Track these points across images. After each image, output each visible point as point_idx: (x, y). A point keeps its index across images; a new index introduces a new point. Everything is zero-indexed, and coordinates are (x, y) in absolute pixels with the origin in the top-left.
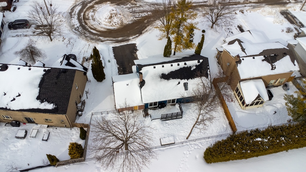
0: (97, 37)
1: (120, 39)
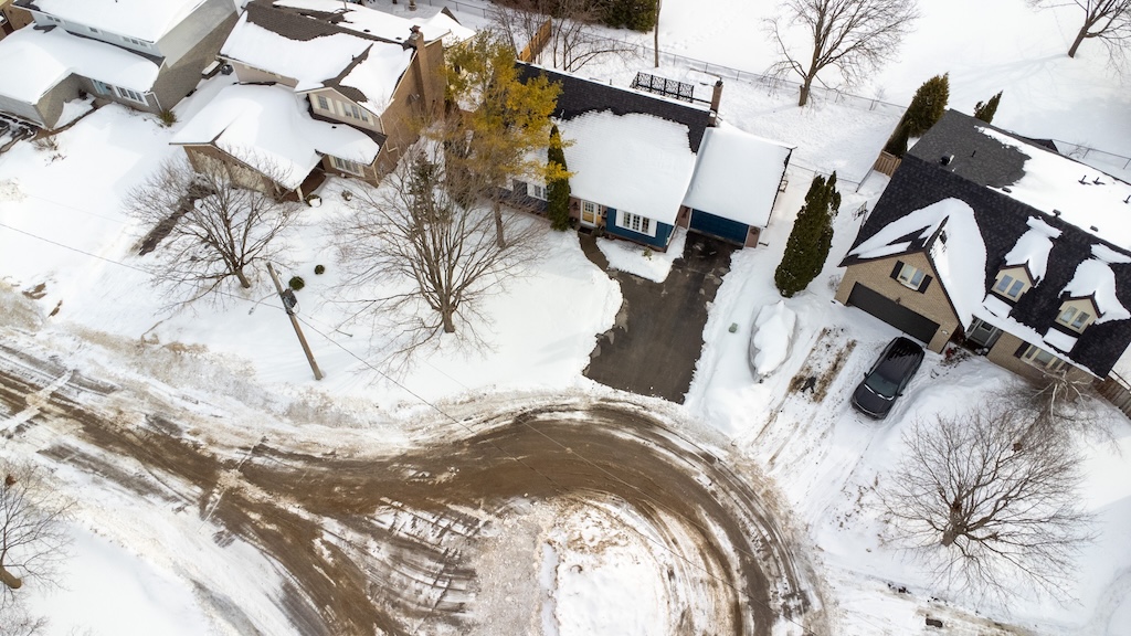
0: (721, 495)
1: (626, 435)
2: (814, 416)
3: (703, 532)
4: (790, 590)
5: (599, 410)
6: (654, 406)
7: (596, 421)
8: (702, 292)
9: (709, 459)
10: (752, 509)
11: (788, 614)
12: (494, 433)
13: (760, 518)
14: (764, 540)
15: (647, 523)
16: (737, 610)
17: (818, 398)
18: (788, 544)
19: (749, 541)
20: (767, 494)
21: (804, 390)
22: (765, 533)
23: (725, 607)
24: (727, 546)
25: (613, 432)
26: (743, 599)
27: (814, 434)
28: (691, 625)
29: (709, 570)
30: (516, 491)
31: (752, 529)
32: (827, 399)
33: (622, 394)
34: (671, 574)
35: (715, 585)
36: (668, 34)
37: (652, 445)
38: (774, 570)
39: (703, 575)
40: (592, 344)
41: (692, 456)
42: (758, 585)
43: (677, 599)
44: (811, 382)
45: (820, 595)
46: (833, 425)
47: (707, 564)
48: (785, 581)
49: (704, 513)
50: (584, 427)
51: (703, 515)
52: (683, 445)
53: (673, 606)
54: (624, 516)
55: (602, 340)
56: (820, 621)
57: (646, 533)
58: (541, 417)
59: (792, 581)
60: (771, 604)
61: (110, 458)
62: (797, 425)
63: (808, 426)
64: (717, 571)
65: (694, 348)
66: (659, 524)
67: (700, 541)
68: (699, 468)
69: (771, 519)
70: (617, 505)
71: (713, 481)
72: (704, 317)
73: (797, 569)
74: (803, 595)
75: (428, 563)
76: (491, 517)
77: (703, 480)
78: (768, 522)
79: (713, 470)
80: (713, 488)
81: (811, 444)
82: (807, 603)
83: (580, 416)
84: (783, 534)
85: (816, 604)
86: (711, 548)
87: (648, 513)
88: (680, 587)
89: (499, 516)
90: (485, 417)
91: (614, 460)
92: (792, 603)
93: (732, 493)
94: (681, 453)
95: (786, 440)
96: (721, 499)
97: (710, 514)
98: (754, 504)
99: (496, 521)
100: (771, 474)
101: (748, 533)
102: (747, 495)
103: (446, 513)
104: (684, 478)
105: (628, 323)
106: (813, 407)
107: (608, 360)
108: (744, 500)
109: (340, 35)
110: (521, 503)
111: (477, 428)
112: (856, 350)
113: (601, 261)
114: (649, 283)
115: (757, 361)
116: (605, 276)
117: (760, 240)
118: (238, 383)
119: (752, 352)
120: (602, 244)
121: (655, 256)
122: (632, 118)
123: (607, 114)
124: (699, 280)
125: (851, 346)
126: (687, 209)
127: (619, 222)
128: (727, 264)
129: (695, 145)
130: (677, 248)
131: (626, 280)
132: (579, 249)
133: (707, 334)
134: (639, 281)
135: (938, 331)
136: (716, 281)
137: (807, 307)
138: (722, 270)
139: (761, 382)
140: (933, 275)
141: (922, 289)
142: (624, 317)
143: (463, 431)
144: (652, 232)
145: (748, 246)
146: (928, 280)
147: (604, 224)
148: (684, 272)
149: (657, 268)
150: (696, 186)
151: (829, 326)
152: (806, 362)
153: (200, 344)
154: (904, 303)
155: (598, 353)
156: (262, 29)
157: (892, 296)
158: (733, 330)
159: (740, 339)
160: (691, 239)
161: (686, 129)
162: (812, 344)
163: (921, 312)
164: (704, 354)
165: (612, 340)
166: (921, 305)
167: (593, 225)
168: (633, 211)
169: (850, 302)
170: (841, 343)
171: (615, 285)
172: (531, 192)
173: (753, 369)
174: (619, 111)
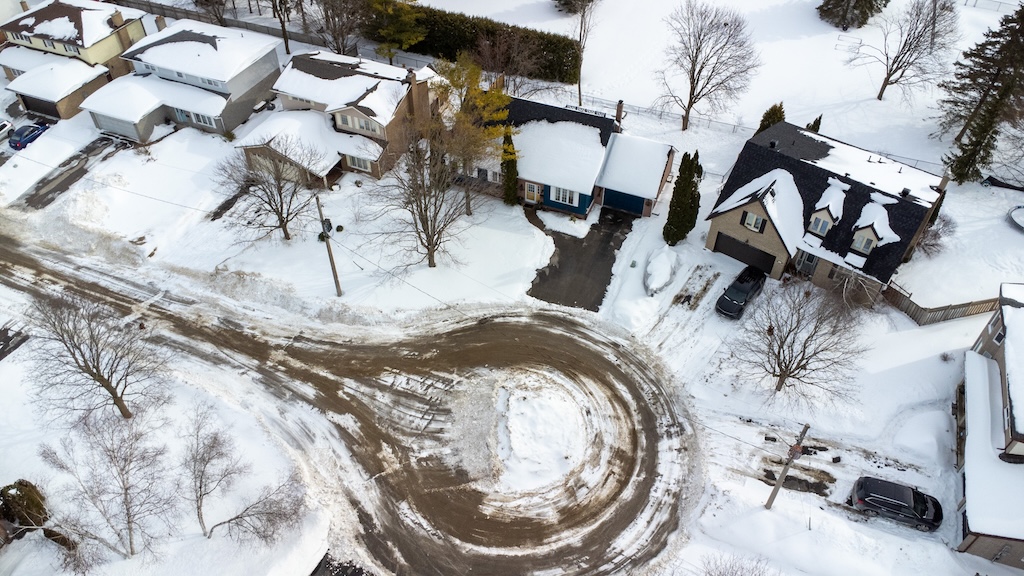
0: (624, 366)
1: (557, 331)
2: (690, 318)
3: (611, 387)
4: (671, 422)
5: (537, 316)
6: (577, 313)
7: (536, 323)
8: (612, 244)
9: (616, 345)
10: (646, 375)
11: (670, 435)
12: (463, 330)
13: (652, 381)
14: (653, 393)
15: (572, 383)
16: (634, 434)
17: (693, 307)
18: (671, 396)
19: (643, 394)
20: (656, 366)
21: (683, 303)
22: (654, 389)
23: (626, 431)
24: (628, 396)
25: (548, 329)
26: (638, 427)
27: (689, 329)
28: (602, 442)
29: (614, 409)
30: (480, 363)
31: (645, 387)
32: (699, 309)
33: (554, 306)
34: (588, 412)
35: (618, 418)
36: (589, 85)
37: (576, 337)
38: (660, 410)
39: (611, 412)
40: (533, 275)
41: (603, 343)
42: (649, 419)
43: (592, 427)
44: (688, 298)
45: (692, 425)
46: (703, 324)
47: (614, 407)
48: (668, 416)
49: (611, 377)
50: (527, 327)
51: (611, 378)
52: (597, 337)
53: (589, 430)
54: (555, 378)
55: (541, 273)
56: (692, 440)
57: (570, 388)
58: (497, 320)
59: (672, 416)
60: (658, 430)
61: (193, 343)
62: (678, 324)
63: (685, 325)
64: (620, 412)
65: (607, 278)
66: (581, 384)
67: (609, 393)
68: (609, 350)
69: (659, 381)
70: (550, 372)
71: (619, 358)
72: (613, 259)
73: (676, 409)
74: (680, 425)
75: (418, 405)
76: (462, 379)
77: (612, 358)
78: (657, 383)
79: (619, 352)
80: (618, 362)
81: (687, 335)
82: (683, 430)
83: (524, 320)
84: (667, 389)
85: (689, 430)
86: (616, 397)
87: (573, 377)
88: (595, 420)
89: (467, 378)
90: (457, 319)
91: (549, 345)
92: (672, 430)
93: (632, 366)
94: (596, 342)
95: (670, 334)
96: (624, 369)
97: (616, 377)
98: (648, 373)
99: (465, 381)
100: (659, 354)
101: (642, 389)
102: (643, 367)
103: (431, 376)
104: (598, 356)
105: (559, 262)
106: (690, 313)
107: (545, 284)
108: (640, 369)
109: (357, 76)
110: (483, 371)
111: (452, 326)
112: (720, 279)
113: (540, 225)
114: (574, 239)
115: (648, 281)
116: (543, 234)
117: (653, 211)
118: (282, 297)
119: (646, 276)
120: (541, 214)
121: (578, 221)
122: (562, 126)
123: (544, 123)
124: (609, 237)
125: (716, 276)
126: (601, 189)
127: (553, 197)
128: (630, 227)
129: (604, 142)
130: (594, 217)
131: (559, 238)
132: (524, 216)
133: (616, 269)
134: (567, 237)
135: (776, 262)
136: (622, 237)
137: (685, 251)
138: (626, 230)
139: (652, 295)
140: (767, 218)
141: (761, 231)
142: (556, 259)
143: (443, 327)
144: (576, 203)
145: (645, 216)
146: (764, 222)
147: (542, 200)
148: (599, 231)
149: (580, 229)
150: (606, 172)
151: (701, 264)
152: (685, 286)
153: (256, 272)
154: (751, 243)
155: (537, 281)
156: (302, 73)
157: (742, 239)
158: (633, 265)
159: (638, 272)
160: (604, 212)
161: (598, 131)
162: (689, 274)
163: (763, 248)
164: (612, 282)
165: (547, 273)
166: (761, 243)
167: (534, 202)
168: (562, 186)
169: (716, 249)
170: (710, 274)
171: (550, 239)
172: (490, 178)
173: (646, 288)
174: (552, 121)
